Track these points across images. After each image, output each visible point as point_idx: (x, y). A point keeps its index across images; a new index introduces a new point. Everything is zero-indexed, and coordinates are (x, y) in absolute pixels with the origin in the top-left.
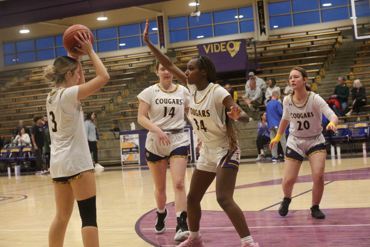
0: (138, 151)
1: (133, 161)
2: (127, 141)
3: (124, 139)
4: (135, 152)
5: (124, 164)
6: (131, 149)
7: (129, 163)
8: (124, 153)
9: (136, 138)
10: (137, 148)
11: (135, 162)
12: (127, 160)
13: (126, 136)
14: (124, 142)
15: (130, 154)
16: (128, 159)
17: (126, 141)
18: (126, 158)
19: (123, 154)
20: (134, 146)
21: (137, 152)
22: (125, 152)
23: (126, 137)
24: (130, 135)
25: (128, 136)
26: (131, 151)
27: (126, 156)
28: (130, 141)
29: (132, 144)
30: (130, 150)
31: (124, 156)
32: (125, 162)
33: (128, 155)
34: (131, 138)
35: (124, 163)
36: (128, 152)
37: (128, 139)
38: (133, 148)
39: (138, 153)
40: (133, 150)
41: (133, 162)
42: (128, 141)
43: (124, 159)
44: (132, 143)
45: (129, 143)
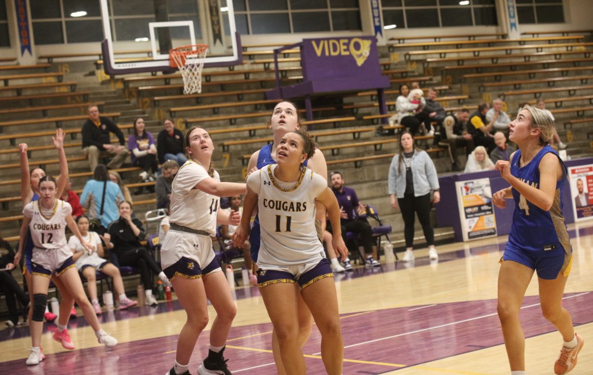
0: (491, 210)
1: (485, 230)
2: (471, 192)
3: (467, 189)
4: (488, 213)
5: (470, 237)
6: (479, 206)
7: (479, 233)
8: (469, 216)
9: (487, 186)
10: (489, 204)
11: (489, 232)
12: (476, 229)
13: (470, 183)
14: (467, 194)
15: (479, 216)
16: (476, 226)
17: (469, 192)
18: (473, 225)
19: (467, 218)
20: (485, 201)
21: (490, 212)
22: (471, 213)
23: (470, 185)
24: (475, 181)
25: (473, 183)
26: (480, 211)
27: (473, 220)
28: (478, 192)
29: (480, 197)
30: (479, 209)
31: (470, 221)
32: (471, 232)
33: (476, 219)
34: (478, 185)
35: (471, 235)
36: (475, 212)
37: (472, 189)
38: (483, 205)
39: (492, 213)
40: (483, 208)
41: (486, 232)
42: (474, 193)
43: (470, 227)
44: (480, 195)
45: (476, 196)
